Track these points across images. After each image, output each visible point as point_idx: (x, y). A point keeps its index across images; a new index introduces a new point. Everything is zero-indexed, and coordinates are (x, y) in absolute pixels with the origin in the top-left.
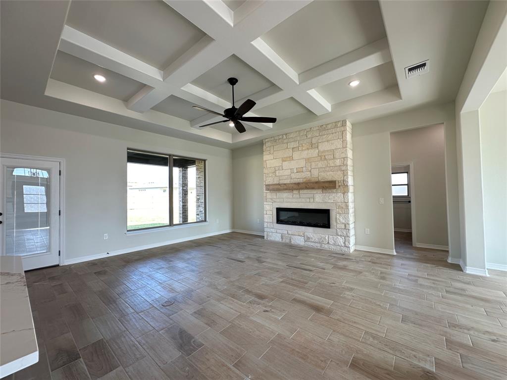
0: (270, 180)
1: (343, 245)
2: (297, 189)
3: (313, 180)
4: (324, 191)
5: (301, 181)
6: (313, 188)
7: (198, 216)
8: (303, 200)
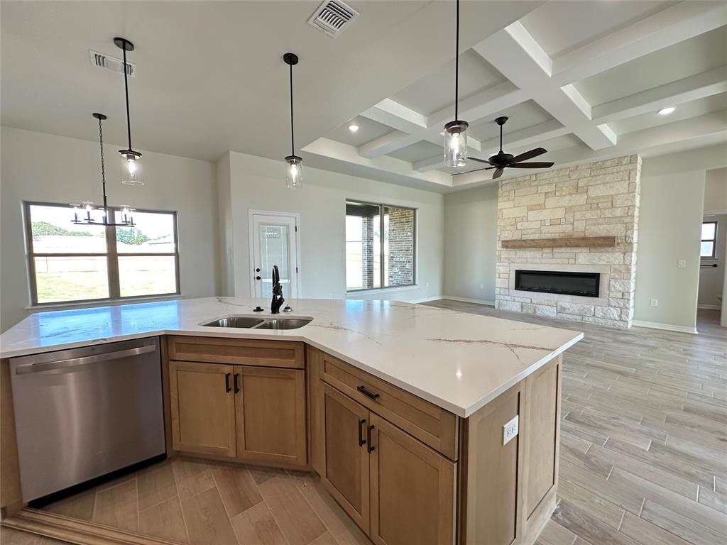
0: (507, 236)
1: (617, 318)
2: (549, 247)
3: (576, 236)
4: (592, 250)
5: (557, 236)
6: (578, 246)
7: (391, 279)
8: (559, 261)
